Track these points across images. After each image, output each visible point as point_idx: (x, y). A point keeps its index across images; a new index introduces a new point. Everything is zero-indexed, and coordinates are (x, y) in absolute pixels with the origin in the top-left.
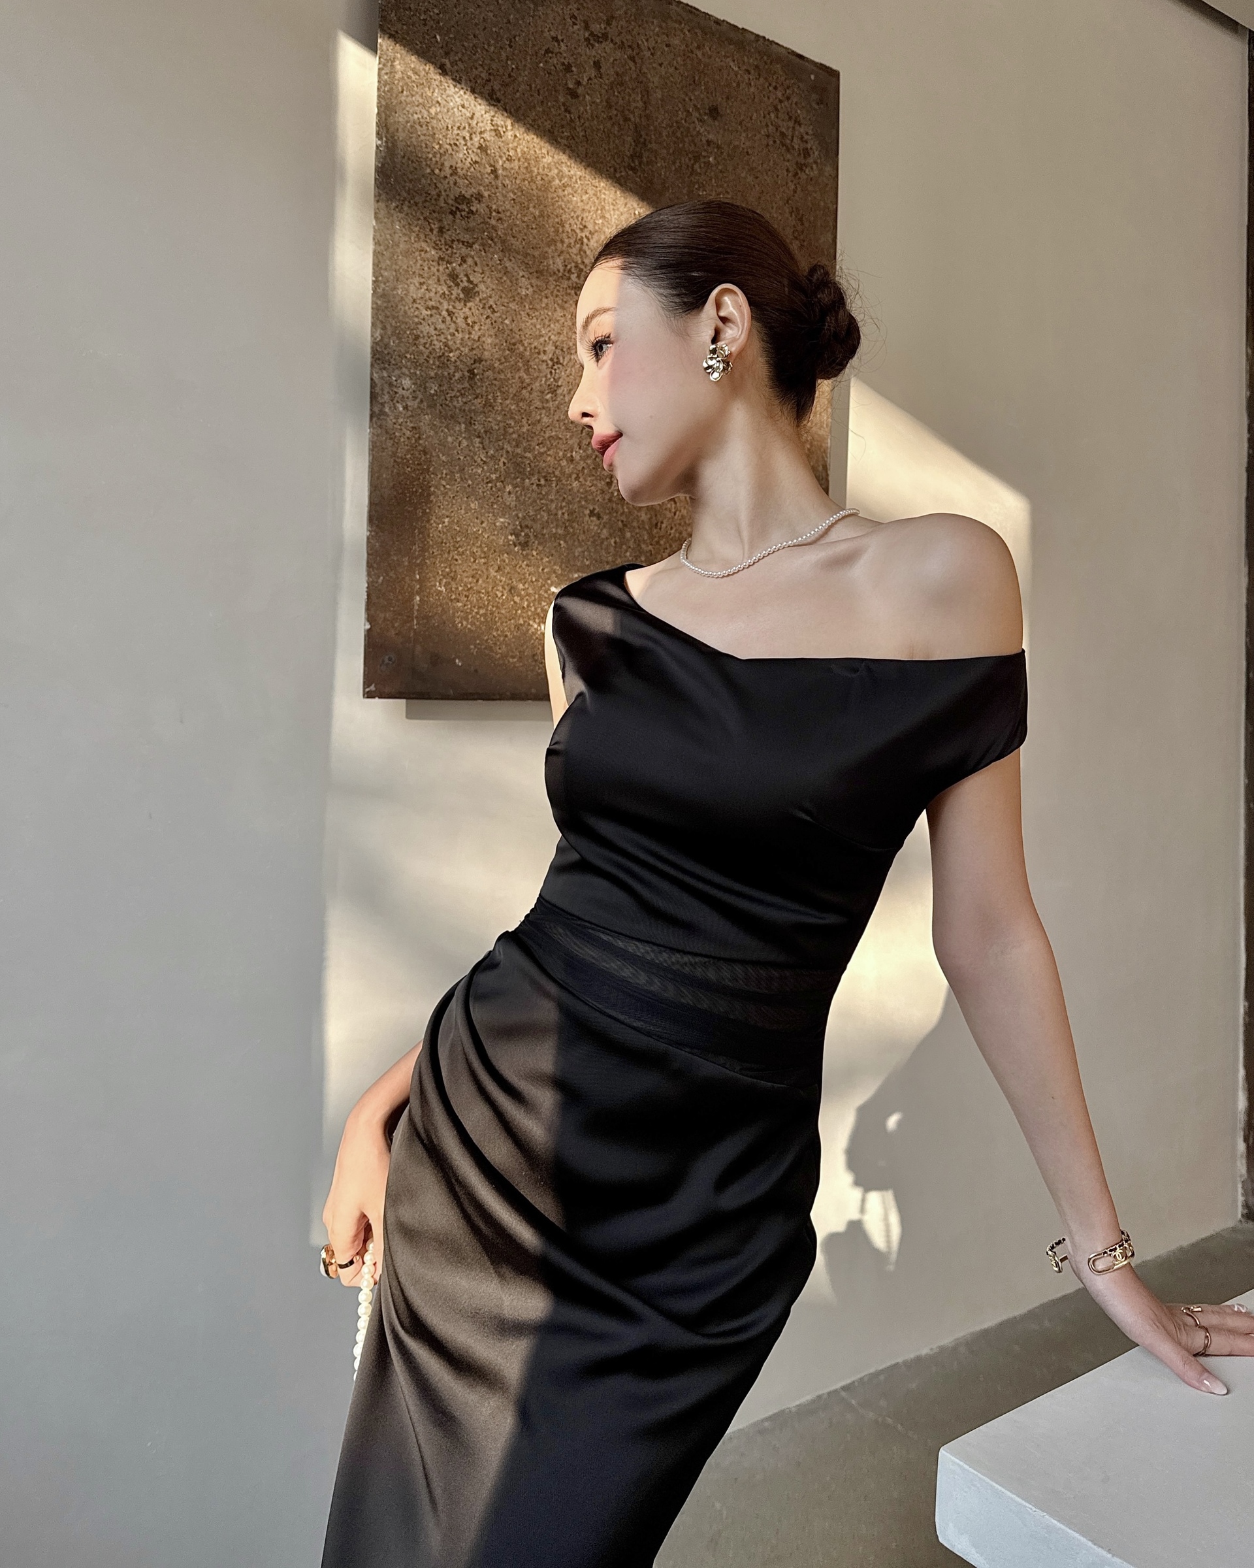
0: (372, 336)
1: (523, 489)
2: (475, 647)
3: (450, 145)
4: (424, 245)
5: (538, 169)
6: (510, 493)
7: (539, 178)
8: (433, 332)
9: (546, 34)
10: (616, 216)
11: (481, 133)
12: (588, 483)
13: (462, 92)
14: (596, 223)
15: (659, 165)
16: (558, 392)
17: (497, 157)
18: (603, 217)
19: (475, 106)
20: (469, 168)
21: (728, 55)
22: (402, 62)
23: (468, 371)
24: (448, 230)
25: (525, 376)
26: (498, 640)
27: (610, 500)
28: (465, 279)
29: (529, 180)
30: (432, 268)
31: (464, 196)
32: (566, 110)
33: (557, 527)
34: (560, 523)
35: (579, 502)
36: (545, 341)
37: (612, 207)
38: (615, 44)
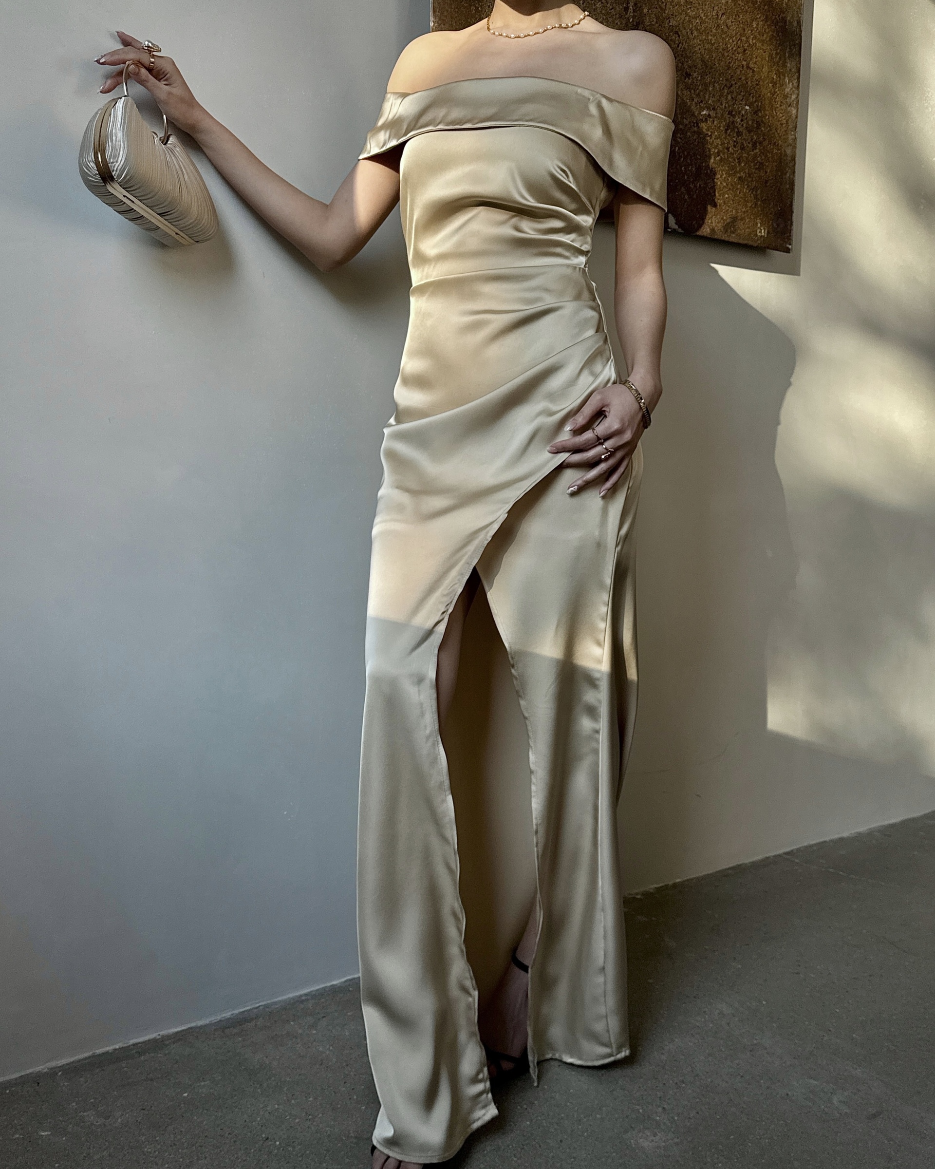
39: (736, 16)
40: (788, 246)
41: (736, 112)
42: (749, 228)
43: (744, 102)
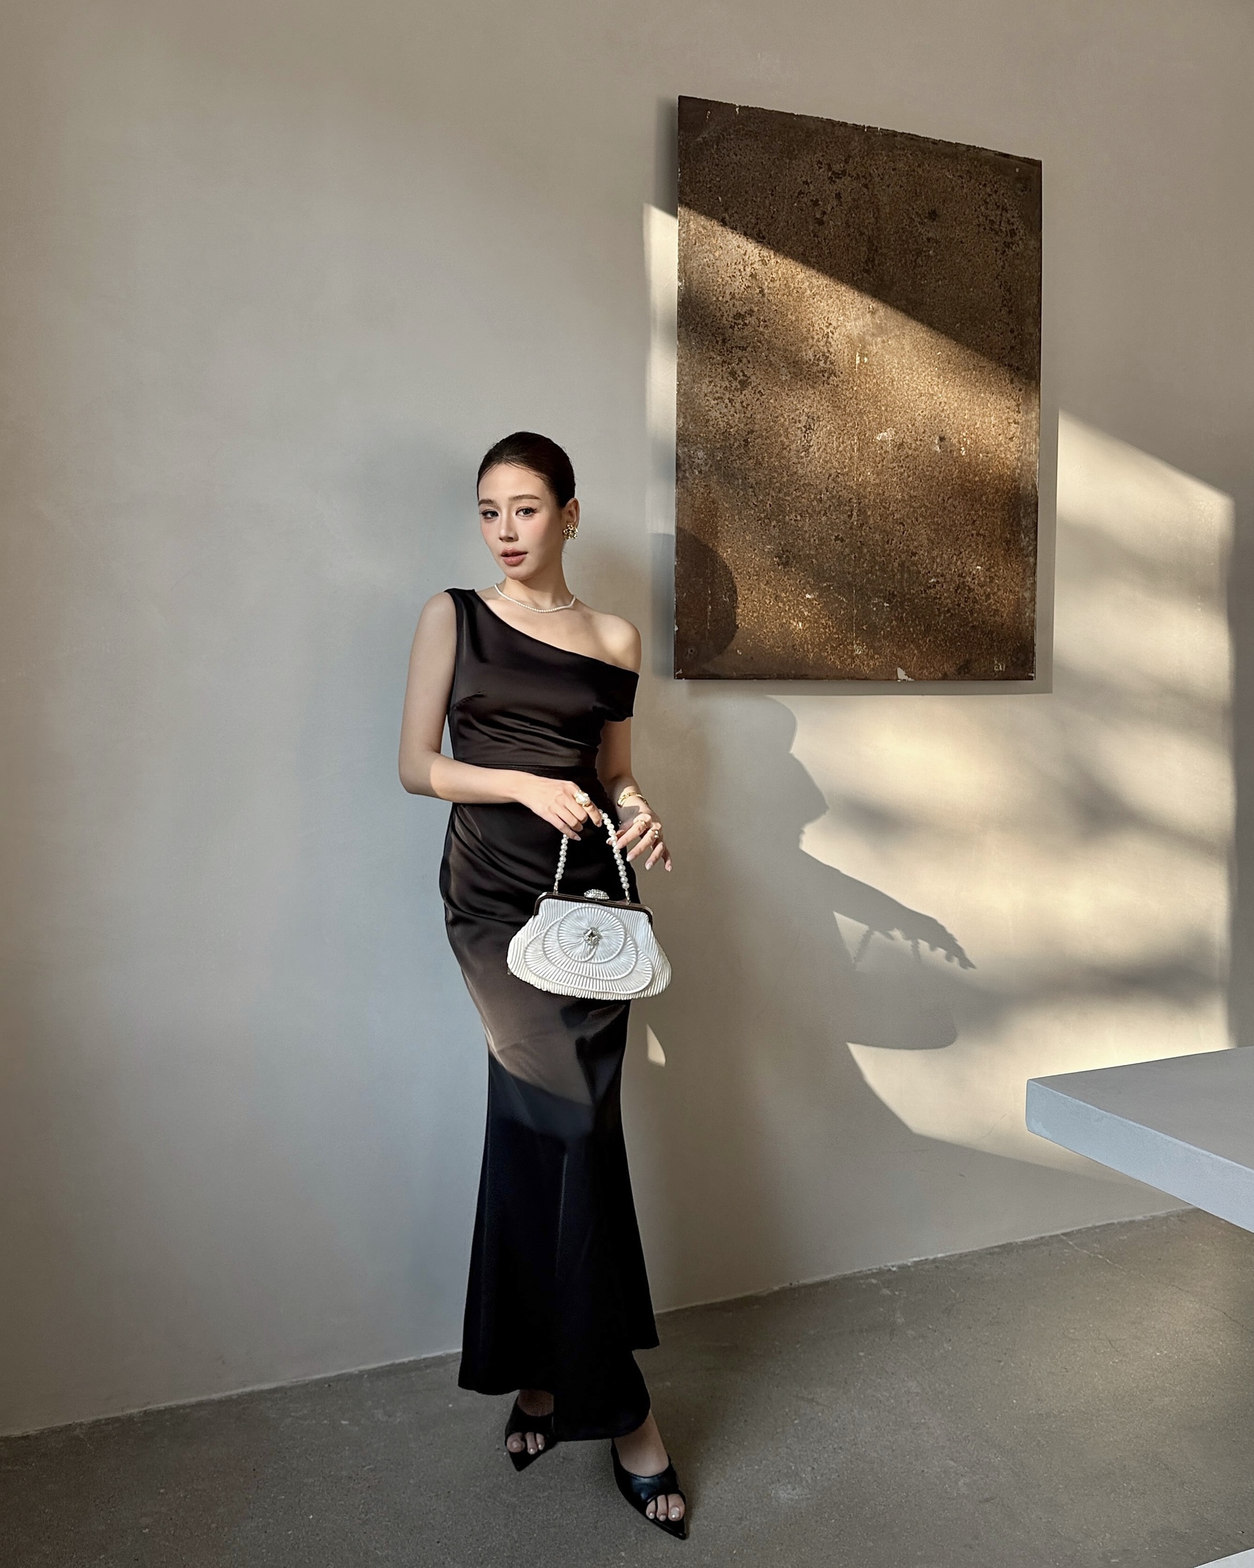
0: (677, 424)
1: (784, 523)
2: (751, 641)
3: (730, 277)
4: (712, 353)
5: (794, 284)
6: (774, 526)
7: (795, 291)
8: (719, 416)
9: (799, 180)
10: (854, 312)
11: (752, 264)
12: (834, 517)
13: (737, 236)
14: (838, 320)
15: (888, 264)
16: (810, 450)
17: (764, 280)
18: (844, 314)
19: (747, 245)
20: (743, 292)
21: (944, 167)
22: (695, 222)
23: (744, 441)
24: (729, 340)
25: (785, 440)
26: (768, 635)
27: (851, 528)
28: (741, 374)
29: (788, 294)
30: (718, 370)
31: (740, 313)
32: (814, 236)
33: (810, 549)
34: (813, 547)
35: (827, 531)
36: (800, 413)
37: (851, 306)
38: (851, 177)
39: (963, 496)
40: (1030, 674)
41: (966, 574)
42: (984, 666)
43: (975, 564)
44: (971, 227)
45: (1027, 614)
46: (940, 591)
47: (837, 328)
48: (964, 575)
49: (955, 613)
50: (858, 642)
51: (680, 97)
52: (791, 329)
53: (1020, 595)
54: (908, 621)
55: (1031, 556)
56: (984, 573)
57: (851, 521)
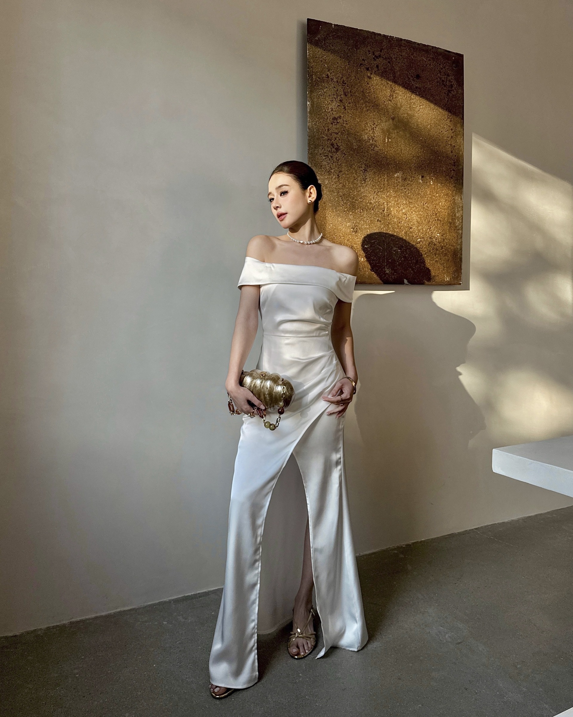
1: (355, 213)
3: (331, 101)
4: (323, 135)
5: (359, 105)
6: (351, 215)
7: (359, 108)
8: (326, 164)
9: (360, 58)
10: (385, 119)
11: (340, 95)
12: (377, 211)
13: (334, 83)
14: (378, 122)
15: (399, 98)
16: (366, 180)
17: (346, 103)
18: (381, 120)
19: (338, 87)
20: (337, 108)
21: (422, 55)
22: (315, 76)
23: (337, 175)
24: (331, 129)
25: (355, 176)
27: (384, 216)
28: (336, 145)
29: (356, 109)
30: (326, 143)
31: (335, 117)
32: (367, 84)
33: (366, 225)
34: (368, 224)
35: (374, 217)
36: (362, 163)
37: (383, 116)
38: (383, 58)
40: (460, 282)
42: (441, 279)
43: (437, 233)
44: (434, 83)
45: (459, 256)
46: (422, 245)
47: (377, 126)
48: (432, 238)
49: (429, 255)
50: (387, 267)
51: (308, 19)
52: (358, 125)
53: (456, 247)
54: (408, 258)
55: (460, 230)
56: (441, 237)
57: (384, 213)
